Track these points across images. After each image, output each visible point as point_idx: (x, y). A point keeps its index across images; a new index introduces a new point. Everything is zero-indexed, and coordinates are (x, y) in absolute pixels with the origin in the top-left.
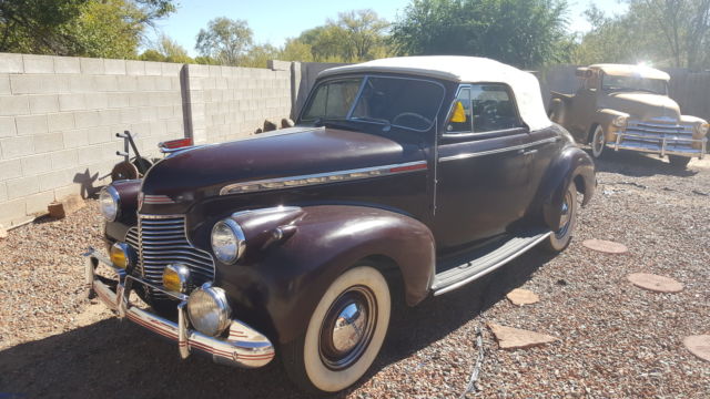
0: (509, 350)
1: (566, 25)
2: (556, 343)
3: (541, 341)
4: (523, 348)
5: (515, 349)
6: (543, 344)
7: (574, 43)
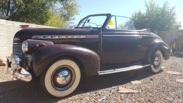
0: (121, 93)
1: (176, 19)
2: (138, 93)
3: (133, 92)
4: (126, 93)
5: (123, 93)
6: (134, 93)
7: (180, 25)
